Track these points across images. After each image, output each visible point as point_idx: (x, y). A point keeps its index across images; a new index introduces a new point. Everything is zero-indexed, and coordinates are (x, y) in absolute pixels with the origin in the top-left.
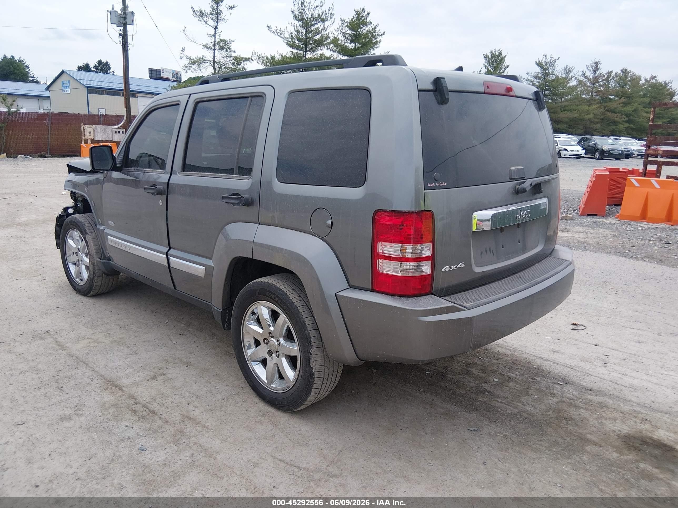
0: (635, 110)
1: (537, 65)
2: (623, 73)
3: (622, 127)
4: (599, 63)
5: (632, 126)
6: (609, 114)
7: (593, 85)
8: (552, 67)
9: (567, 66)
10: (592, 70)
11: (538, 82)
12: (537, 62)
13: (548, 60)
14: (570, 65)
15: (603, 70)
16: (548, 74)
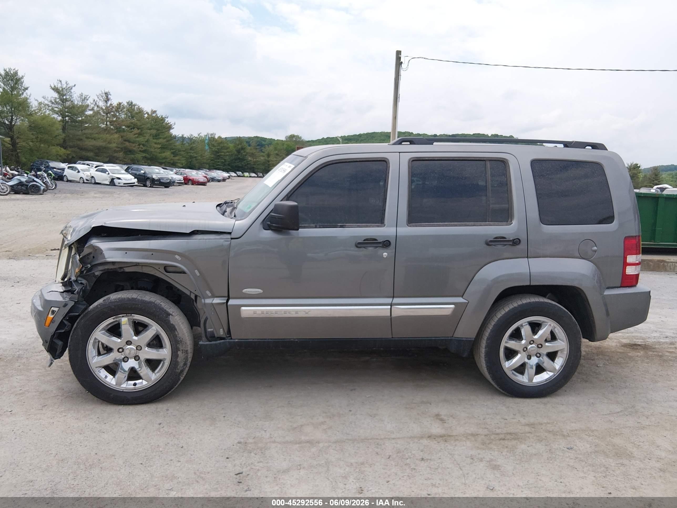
0: (147, 141)
1: (53, 89)
2: (129, 105)
3: (139, 156)
4: (108, 94)
5: (147, 155)
6: (127, 144)
7: (107, 114)
8: (68, 94)
9: (82, 93)
10: (103, 100)
11: (56, 107)
12: (52, 87)
13: (64, 86)
14: (85, 93)
15: (114, 101)
16: (66, 100)
